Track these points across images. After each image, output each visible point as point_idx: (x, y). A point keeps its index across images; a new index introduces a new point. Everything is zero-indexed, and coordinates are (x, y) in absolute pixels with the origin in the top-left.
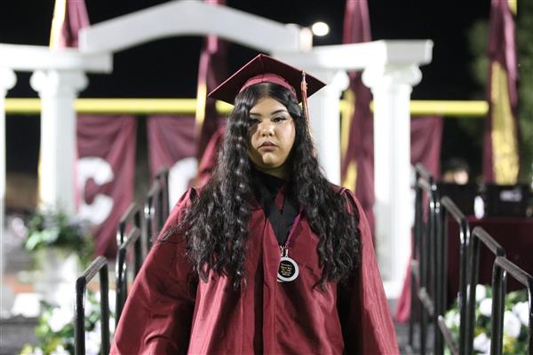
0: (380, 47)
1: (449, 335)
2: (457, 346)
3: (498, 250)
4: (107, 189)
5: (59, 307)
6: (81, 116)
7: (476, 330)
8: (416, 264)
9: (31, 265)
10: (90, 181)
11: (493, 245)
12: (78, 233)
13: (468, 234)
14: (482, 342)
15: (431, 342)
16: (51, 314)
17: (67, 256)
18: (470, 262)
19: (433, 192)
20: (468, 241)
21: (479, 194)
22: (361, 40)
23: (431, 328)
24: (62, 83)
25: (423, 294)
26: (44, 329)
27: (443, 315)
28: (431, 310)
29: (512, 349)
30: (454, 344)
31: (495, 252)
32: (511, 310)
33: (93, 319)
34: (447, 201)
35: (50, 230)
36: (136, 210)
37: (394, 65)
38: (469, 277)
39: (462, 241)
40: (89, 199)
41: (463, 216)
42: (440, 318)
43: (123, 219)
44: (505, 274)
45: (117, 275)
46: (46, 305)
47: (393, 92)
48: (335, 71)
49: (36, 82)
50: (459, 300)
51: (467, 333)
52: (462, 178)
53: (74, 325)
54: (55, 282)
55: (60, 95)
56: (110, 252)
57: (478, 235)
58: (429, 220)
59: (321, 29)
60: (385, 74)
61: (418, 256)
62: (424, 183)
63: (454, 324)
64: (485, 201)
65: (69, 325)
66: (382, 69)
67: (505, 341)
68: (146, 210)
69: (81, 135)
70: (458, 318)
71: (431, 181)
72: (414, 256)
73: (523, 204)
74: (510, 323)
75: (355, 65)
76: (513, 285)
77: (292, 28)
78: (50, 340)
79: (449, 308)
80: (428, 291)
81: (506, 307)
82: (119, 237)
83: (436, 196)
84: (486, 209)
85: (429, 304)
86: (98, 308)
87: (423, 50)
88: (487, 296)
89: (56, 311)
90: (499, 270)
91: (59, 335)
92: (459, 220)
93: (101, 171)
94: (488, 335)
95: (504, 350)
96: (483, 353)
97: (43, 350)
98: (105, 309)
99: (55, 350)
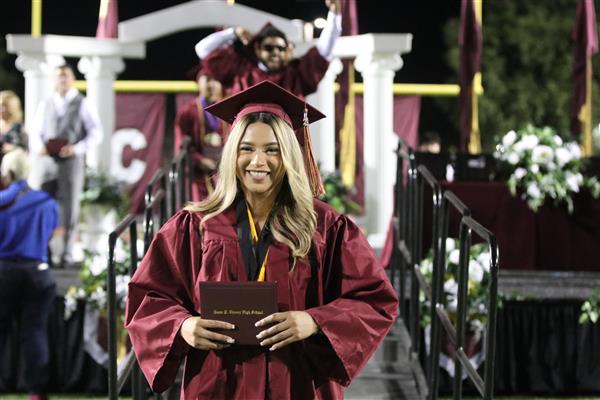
0: (368, 39)
1: (424, 280)
2: (430, 290)
3: (465, 211)
4: (141, 155)
5: (98, 254)
6: (120, 94)
7: (446, 275)
8: (397, 220)
10: (127, 148)
11: (460, 207)
12: (117, 192)
13: (440, 197)
14: (451, 285)
16: (92, 261)
17: (107, 212)
18: (441, 220)
19: (411, 161)
20: (440, 203)
21: (450, 162)
24: (103, 67)
25: (402, 246)
26: (86, 273)
27: (419, 264)
28: (409, 260)
29: (476, 291)
30: (428, 288)
31: (462, 211)
32: (475, 259)
33: (127, 265)
34: (422, 169)
35: (93, 189)
36: (160, 176)
38: (440, 232)
39: (435, 202)
40: (126, 163)
41: (436, 181)
42: (416, 266)
43: (151, 182)
44: (470, 231)
45: (145, 230)
46: (88, 253)
47: (379, 76)
49: (82, 67)
50: (432, 251)
51: (439, 279)
52: (435, 148)
53: (107, 273)
54: (97, 233)
55: (102, 77)
56: (141, 209)
57: (448, 197)
58: (408, 184)
59: (321, 23)
60: (373, 61)
61: (399, 214)
62: (403, 152)
63: (428, 270)
64: (454, 168)
65: (105, 270)
66: (370, 57)
67: (470, 285)
68: (171, 175)
69: (119, 111)
70: (431, 266)
71: (410, 151)
72: (395, 214)
73: (486, 171)
74: (475, 269)
75: (347, 53)
76: (476, 239)
77: (297, 23)
78: (91, 282)
79: (424, 258)
80: (407, 244)
81: (471, 257)
82: (147, 197)
83: (414, 164)
84: (455, 175)
85: (407, 254)
86: (129, 255)
87: (406, 42)
88: (456, 248)
89: (96, 258)
90: (465, 228)
91: (99, 278)
92: (432, 185)
93: (137, 140)
94: (456, 280)
95: (469, 292)
96: (452, 295)
97: (85, 290)
98: (134, 258)
99: (95, 290)
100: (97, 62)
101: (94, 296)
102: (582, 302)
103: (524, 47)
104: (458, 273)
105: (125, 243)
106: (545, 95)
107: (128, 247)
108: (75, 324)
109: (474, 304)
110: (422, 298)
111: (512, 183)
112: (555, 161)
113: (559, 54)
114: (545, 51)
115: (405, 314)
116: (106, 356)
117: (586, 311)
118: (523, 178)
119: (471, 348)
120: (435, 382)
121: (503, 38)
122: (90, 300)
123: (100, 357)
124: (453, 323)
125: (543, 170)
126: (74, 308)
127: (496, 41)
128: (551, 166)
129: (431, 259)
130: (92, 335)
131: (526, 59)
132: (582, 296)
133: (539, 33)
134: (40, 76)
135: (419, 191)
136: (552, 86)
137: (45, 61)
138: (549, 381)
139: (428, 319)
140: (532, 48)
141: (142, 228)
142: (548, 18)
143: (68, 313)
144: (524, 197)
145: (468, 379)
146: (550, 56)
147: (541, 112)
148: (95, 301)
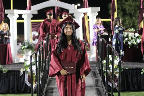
0: (90, 8)
1: (104, 65)
2: (106, 67)
4: (37, 37)
6: (32, 22)
7: (109, 64)
8: (97, 51)
9: (23, 53)
10: (34, 35)
12: (32, 46)
14: (110, 66)
15: (101, 66)
17: (30, 51)
18: (108, 51)
19: (100, 37)
21: (110, 37)
22: (87, 7)
23: (101, 63)
24: (28, 17)
25: (99, 57)
26: (25, 65)
27: (103, 61)
28: (101, 60)
29: (116, 67)
31: (112, 48)
33: (35, 63)
34: (103, 39)
35: (26, 45)
36: (42, 41)
37: (93, 12)
39: (106, 46)
40: (34, 39)
41: (106, 41)
46: (25, 60)
47: (93, 17)
48: (81, 13)
49: (23, 17)
50: (106, 58)
51: (107, 64)
54: (27, 56)
55: (27, 19)
56: (38, 50)
57: (109, 45)
58: (100, 42)
59: (79, 5)
62: (99, 35)
65: (30, 64)
66: (90, 13)
69: (32, 27)
70: (106, 61)
74: (116, 62)
75: (85, 12)
77: (73, 5)
78: (26, 67)
81: (115, 59)
82: (39, 47)
85: (100, 59)
86: (35, 61)
87: (99, 9)
88: (111, 57)
89: (27, 62)
90: (113, 52)
91: (28, 66)
93: (37, 34)
96: (111, 68)
97: (25, 69)
98: (36, 61)
99: (27, 69)
100: (26, 15)
101: (27, 70)
102: (142, 69)
103: (127, 9)
104: (112, 63)
105: (34, 58)
106: (132, 21)
107: (35, 59)
108: (23, 77)
109: (116, 70)
110: (104, 69)
111: (125, 41)
112: (135, 36)
113: (135, 11)
114: (132, 10)
115: (100, 73)
116: (30, 84)
117: (142, 71)
118: (127, 40)
119: (116, 80)
120: (107, 88)
121: (122, 7)
122: (26, 71)
123: (29, 84)
124: (111, 75)
125: (132, 38)
126: (22, 73)
127: (120, 8)
128: (134, 37)
129: (106, 60)
130: (27, 79)
131: (128, 12)
132: (141, 68)
133: (131, 6)
134: (13, 19)
135: (103, 44)
136: (134, 18)
137: (14, 16)
138: (134, 88)
139: (105, 74)
140: (129, 10)
141: (38, 54)
142: (132, 2)
143: (21, 75)
144: (127, 44)
145: (115, 88)
146: (134, 11)
147: (131, 25)
148: (27, 71)
